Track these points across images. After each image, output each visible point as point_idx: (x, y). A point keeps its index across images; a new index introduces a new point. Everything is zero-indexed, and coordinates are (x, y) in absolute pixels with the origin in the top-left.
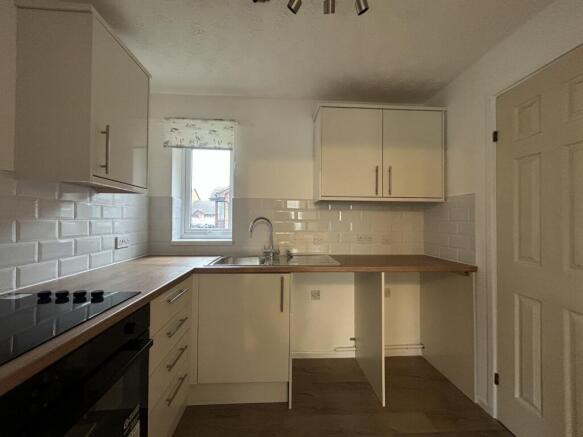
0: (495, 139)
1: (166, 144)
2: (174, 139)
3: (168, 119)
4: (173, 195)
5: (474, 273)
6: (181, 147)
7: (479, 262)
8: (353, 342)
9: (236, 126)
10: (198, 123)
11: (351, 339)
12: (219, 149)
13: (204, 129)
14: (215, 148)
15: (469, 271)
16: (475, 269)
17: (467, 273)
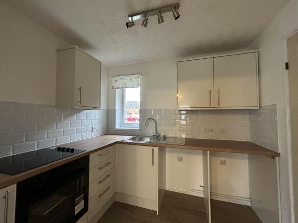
0: (287, 68)
1: (113, 87)
2: (116, 85)
3: (113, 77)
4: (116, 109)
5: (277, 157)
6: (118, 88)
7: (280, 150)
8: (202, 189)
9: (140, 76)
10: (125, 77)
11: (201, 186)
12: (133, 87)
13: (127, 79)
14: (132, 87)
15: (274, 155)
16: (278, 155)
17: (273, 157)
